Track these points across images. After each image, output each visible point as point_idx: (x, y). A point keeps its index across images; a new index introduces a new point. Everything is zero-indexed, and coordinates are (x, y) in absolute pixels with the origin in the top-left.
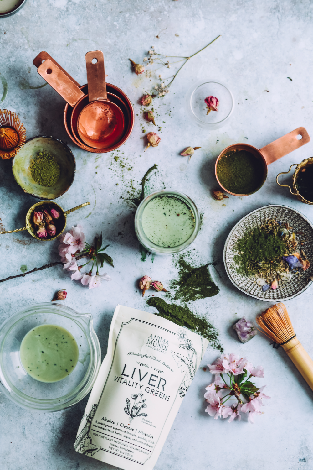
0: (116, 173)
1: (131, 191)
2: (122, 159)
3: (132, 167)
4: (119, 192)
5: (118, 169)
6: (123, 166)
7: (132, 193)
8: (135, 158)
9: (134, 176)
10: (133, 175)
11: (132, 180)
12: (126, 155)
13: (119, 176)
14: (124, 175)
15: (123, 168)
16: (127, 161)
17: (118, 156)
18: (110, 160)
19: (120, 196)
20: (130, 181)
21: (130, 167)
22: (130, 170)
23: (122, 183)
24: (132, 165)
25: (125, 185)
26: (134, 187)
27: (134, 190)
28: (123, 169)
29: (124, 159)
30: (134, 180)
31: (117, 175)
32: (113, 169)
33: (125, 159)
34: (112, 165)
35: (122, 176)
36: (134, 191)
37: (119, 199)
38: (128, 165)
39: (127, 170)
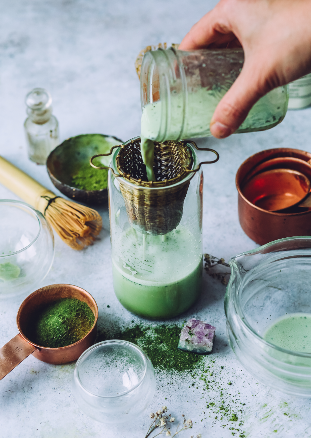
0: (233, 399)
1: (208, 377)
2: (225, 418)
3: (208, 407)
4: (226, 374)
5: (230, 404)
6: (222, 408)
7: (205, 374)
8: (204, 419)
9: (203, 395)
10: (206, 397)
11: (206, 390)
12: (219, 423)
13: (228, 396)
14: (219, 397)
15: (223, 406)
16: (217, 415)
17: (231, 422)
18: (244, 415)
19: (224, 369)
20: (209, 390)
21: (211, 407)
22: (211, 404)
23: (222, 386)
24: (208, 411)
25: (217, 384)
26: (203, 382)
27: (204, 378)
28: (222, 404)
29: (222, 418)
30: (204, 390)
31: (231, 397)
32: (238, 404)
33: (219, 418)
34: (240, 409)
35: (224, 395)
36: (203, 376)
37: (226, 365)
38: (214, 410)
39: (215, 404)
